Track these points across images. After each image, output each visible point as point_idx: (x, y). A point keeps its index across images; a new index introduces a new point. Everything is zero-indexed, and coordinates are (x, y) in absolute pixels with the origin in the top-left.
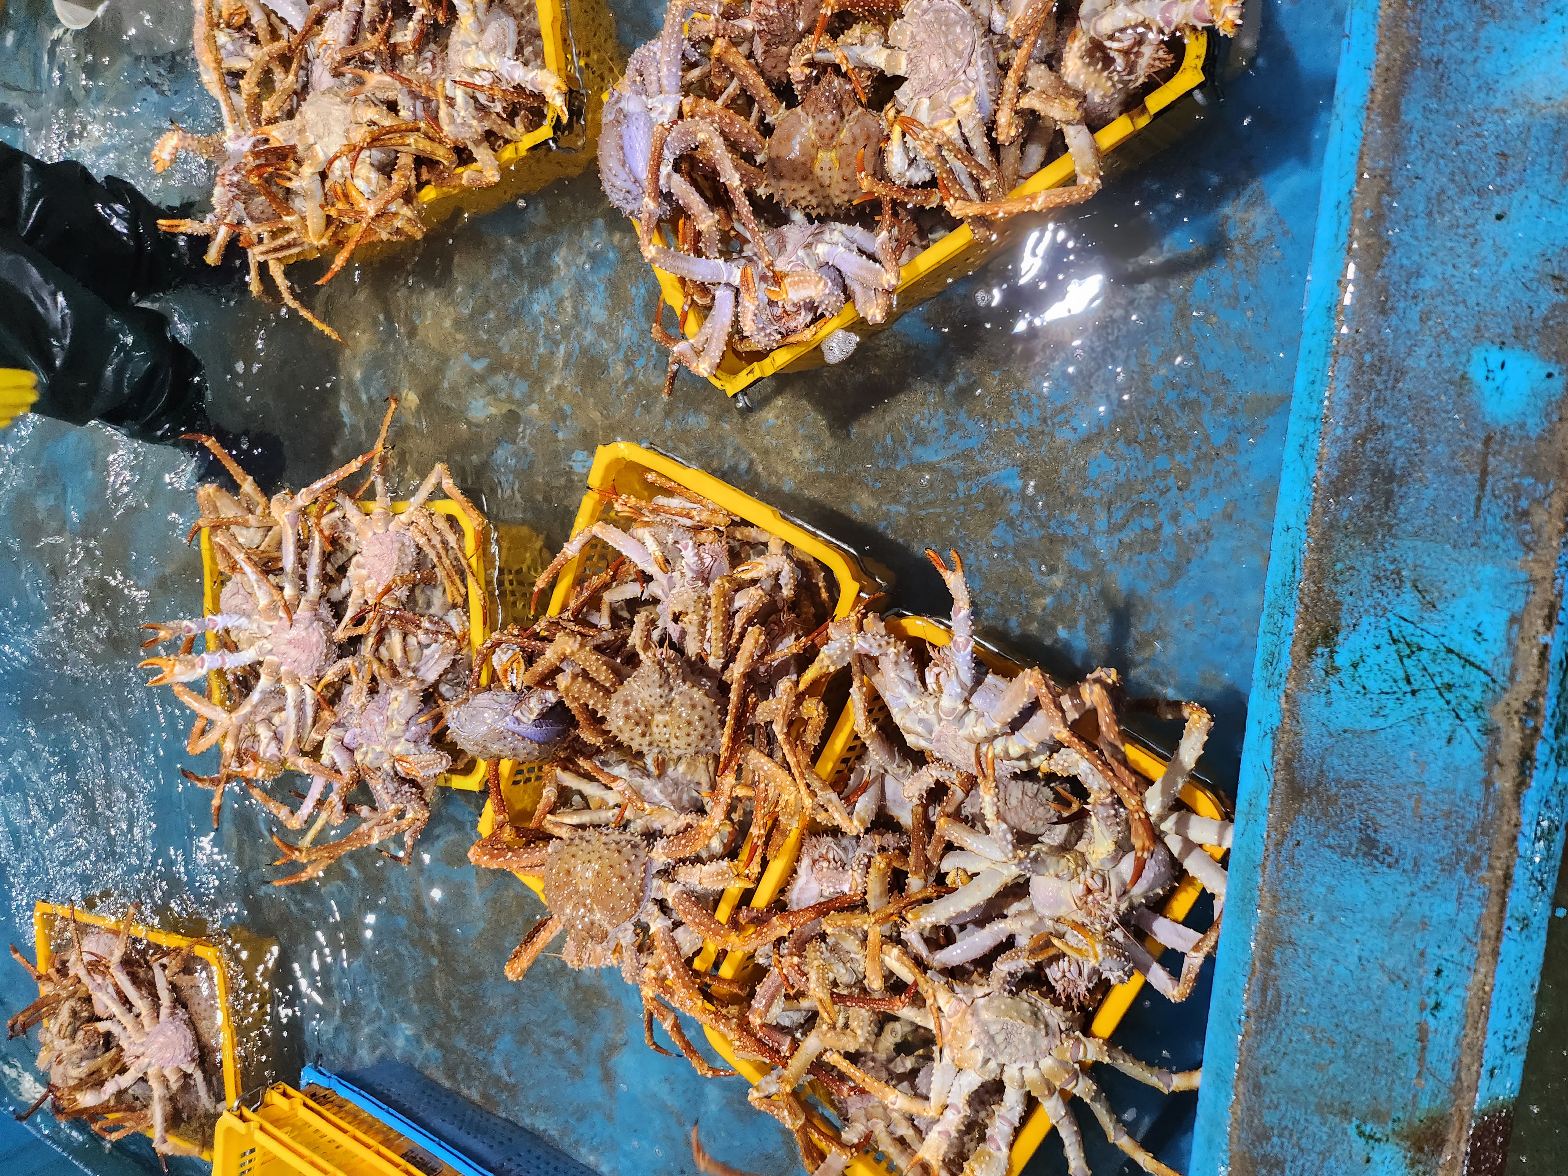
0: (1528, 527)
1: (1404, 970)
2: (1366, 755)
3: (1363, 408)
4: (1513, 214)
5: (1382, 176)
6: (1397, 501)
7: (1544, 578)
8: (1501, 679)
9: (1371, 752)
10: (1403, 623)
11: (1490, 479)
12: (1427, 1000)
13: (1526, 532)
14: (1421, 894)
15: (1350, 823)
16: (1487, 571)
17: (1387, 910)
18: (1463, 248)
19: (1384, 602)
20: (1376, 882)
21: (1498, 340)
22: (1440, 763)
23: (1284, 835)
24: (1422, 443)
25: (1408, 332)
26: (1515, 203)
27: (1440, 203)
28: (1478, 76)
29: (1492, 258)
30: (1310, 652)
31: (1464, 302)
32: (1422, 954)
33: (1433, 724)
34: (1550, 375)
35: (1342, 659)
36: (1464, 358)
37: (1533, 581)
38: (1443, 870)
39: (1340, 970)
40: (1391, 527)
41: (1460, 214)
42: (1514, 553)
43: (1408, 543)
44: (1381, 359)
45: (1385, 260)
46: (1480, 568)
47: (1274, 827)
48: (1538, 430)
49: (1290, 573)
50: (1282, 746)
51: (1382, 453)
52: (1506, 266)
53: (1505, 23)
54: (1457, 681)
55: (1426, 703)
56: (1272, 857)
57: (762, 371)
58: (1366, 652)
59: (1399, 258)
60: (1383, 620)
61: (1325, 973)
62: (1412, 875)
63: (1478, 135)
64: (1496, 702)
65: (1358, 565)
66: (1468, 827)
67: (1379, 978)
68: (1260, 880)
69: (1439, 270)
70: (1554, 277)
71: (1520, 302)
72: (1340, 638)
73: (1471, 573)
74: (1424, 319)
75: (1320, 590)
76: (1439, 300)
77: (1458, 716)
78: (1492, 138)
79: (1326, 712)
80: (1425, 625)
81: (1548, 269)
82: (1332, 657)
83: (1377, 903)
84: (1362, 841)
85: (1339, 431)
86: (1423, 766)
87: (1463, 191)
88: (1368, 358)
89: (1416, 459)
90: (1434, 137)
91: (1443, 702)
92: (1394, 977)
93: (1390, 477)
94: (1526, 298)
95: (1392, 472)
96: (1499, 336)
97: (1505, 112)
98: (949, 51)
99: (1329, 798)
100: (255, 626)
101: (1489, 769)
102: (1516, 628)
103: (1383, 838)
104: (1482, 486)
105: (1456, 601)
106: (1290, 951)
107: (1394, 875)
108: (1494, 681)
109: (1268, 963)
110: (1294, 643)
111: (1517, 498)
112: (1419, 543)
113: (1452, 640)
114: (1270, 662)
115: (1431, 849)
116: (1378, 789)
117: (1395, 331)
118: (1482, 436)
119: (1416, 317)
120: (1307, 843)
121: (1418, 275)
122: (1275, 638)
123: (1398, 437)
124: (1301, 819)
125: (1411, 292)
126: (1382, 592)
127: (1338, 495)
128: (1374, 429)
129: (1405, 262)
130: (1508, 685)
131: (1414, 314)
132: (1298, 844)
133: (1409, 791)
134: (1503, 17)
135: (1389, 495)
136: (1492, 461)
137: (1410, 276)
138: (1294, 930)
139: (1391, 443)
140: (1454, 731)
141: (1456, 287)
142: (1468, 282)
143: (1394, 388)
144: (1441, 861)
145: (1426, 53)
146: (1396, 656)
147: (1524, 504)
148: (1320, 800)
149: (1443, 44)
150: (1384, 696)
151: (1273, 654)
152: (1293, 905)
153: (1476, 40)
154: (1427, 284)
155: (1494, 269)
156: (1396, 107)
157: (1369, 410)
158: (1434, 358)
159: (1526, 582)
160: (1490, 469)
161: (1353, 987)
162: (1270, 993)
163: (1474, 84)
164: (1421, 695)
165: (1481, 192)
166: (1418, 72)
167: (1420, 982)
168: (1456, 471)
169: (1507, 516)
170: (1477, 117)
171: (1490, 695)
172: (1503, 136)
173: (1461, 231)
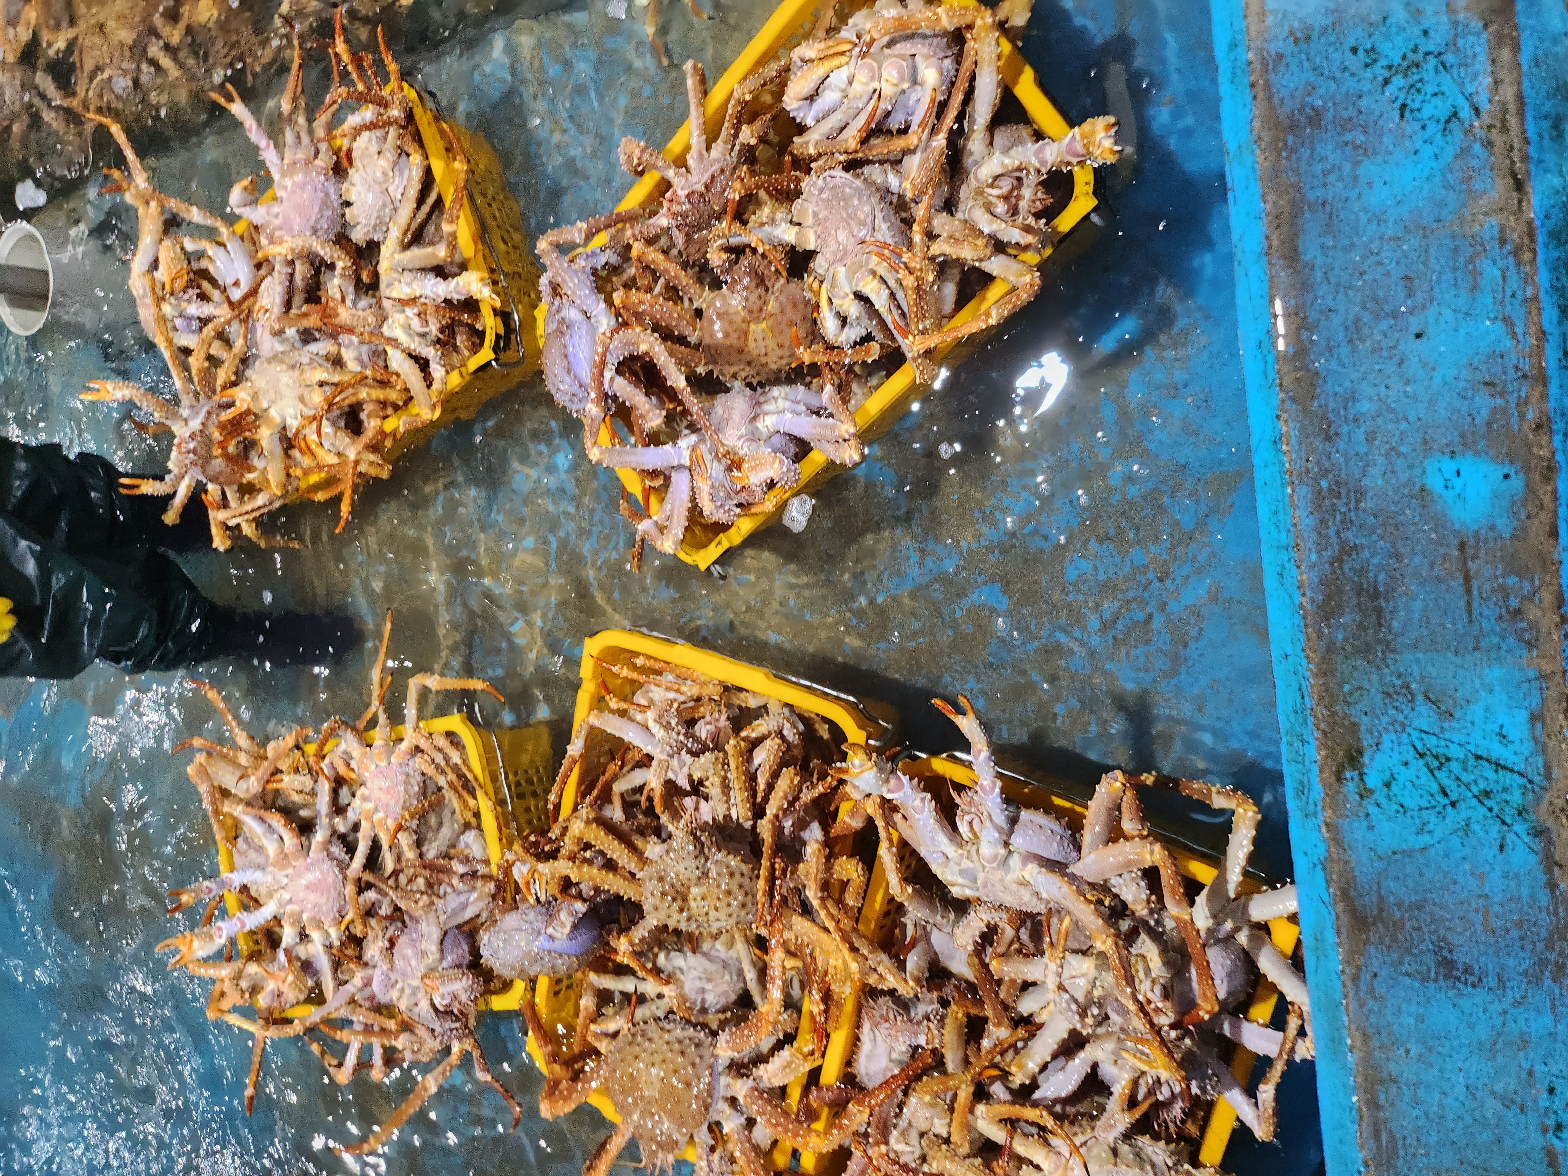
0: (1524, 625)
1: (1515, 1092)
2: (1421, 874)
3: (1332, 532)
4: (1431, 330)
5: (1296, 314)
6: (1388, 617)
7: (1553, 673)
8: (1537, 779)
9: (1425, 870)
10: (1424, 736)
11: (1475, 584)
12: (1547, 1122)
13: (1523, 630)
14: (1513, 1011)
15: (1423, 946)
16: (1495, 673)
17: (1483, 1031)
18: (1391, 368)
19: (1401, 717)
20: (1464, 1003)
21: (1447, 450)
22: (1498, 872)
23: (1359, 968)
24: (1398, 557)
25: (1357, 454)
26: (1431, 320)
27: (1358, 330)
28: (1365, 210)
29: (1421, 374)
30: (1339, 779)
31: (1405, 419)
32: (1530, 1074)
33: (1481, 834)
34: (1506, 476)
35: (1373, 780)
36: (1418, 471)
37: (1543, 677)
38: (1529, 982)
39: (1449, 1101)
40: (1388, 643)
41: (1379, 337)
42: (1518, 652)
43: (1409, 656)
44: (1337, 483)
45: (1318, 390)
46: (1487, 671)
47: (1347, 962)
48: (1510, 529)
49: (1299, 700)
50: (1335, 877)
51: (1362, 571)
52: (1437, 380)
53: (1379, 159)
54: (1492, 786)
55: (1469, 813)
56: (1352, 993)
57: (729, 540)
58: (1395, 770)
59: (1331, 386)
60: (1405, 735)
61: (1435, 1108)
62: (1500, 992)
63: (1380, 263)
64: (1538, 801)
65: (1366, 684)
66: (1544, 934)
67: (1493, 1106)
68: (1345, 1019)
69: (1372, 392)
70: (1486, 384)
71: (1459, 411)
72: (1366, 759)
73: (1480, 678)
74: (1370, 438)
75: (1333, 714)
76: (1380, 421)
77: (1504, 822)
78: (1393, 264)
79: (1370, 835)
80: (1447, 735)
81: (1479, 376)
82: (1362, 780)
83: (1471, 1026)
84: (1439, 964)
85: (1314, 557)
86: (1481, 878)
87: (1377, 317)
88: (1324, 484)
89: (1397, 574)
90: (1337, 270)
91: (1483, 810)
92: (1507, 1102)
93: (1375, 595)
94: (1464, 406)
95: (1376, 590)
96: (1447, 445)
97: (1399, 239)
98: (853, 223)
99: (1395, 923)
100: (269, 879)
101: (1549, 871)
102: (1539, 725)
103: (1461, 958)
104: (1469, 591)
105: (1471, 706)
106: (1394, 1089)
107: (1480, 996)
108: (1530, 781)
109: (1373, 1104)
110: (1321, 771)
111: (1506, 597)
112: (1420, 655)
113: (1477, 746)
114: (1302, 790)
115: (1511, 962)
116: (1441, 906)
117: (1345, 454)
118: (1456, 542)
119: (1362, 438)
120: (1383, 973)
121: (1354, 400)
122: (1300, 766)
123: (1373, 555)
124: (1372, 949)
125: (1351, 417)
126: (1396, 708)
127: (1328, 619)
128: (1347, 550)
129: (1337, 389)
130: (1545, 784)
131: (1360, 436)
132: (1375, 975)
133: (1474, 905)
134: (1375, 154)
135: (1379, 611)
136: (1472, 566)
137: (1346, 402)
138: (1392, 1066)
139: (1368, 560)
140: (1503, 838)
141: (1394, 405)
142: (1403, 399)
143: (1357, 508)
144: (1525, 973)
145: (1311, 196)
146: (1425, 770)
147: (1514, 603)
148: (1386, 927)
149: (1325, 185)
150: (1424, 812)
151: (1302, 783)
152: (1384, 1038)
153: (1356, 178)
154: (1364, 406)
155: (1427, 383)
156: (1295, 250)
157: (1338, 533)
158: (1389, 474)
159: (1537, 679)
160: (1471, 573)
161: (1468, 1120)
162: (1384, 1137)
163: (1364, 218)
164: (1461, 805)
165: (1395, 315)
166: (1307, 215)
167: (1535, 1101)
168: (1439, 580)
169: (1501, 617)
170: (1375, 247)
171: (1530, 796)
172: (1403, 260)
173: (1385, 353)
